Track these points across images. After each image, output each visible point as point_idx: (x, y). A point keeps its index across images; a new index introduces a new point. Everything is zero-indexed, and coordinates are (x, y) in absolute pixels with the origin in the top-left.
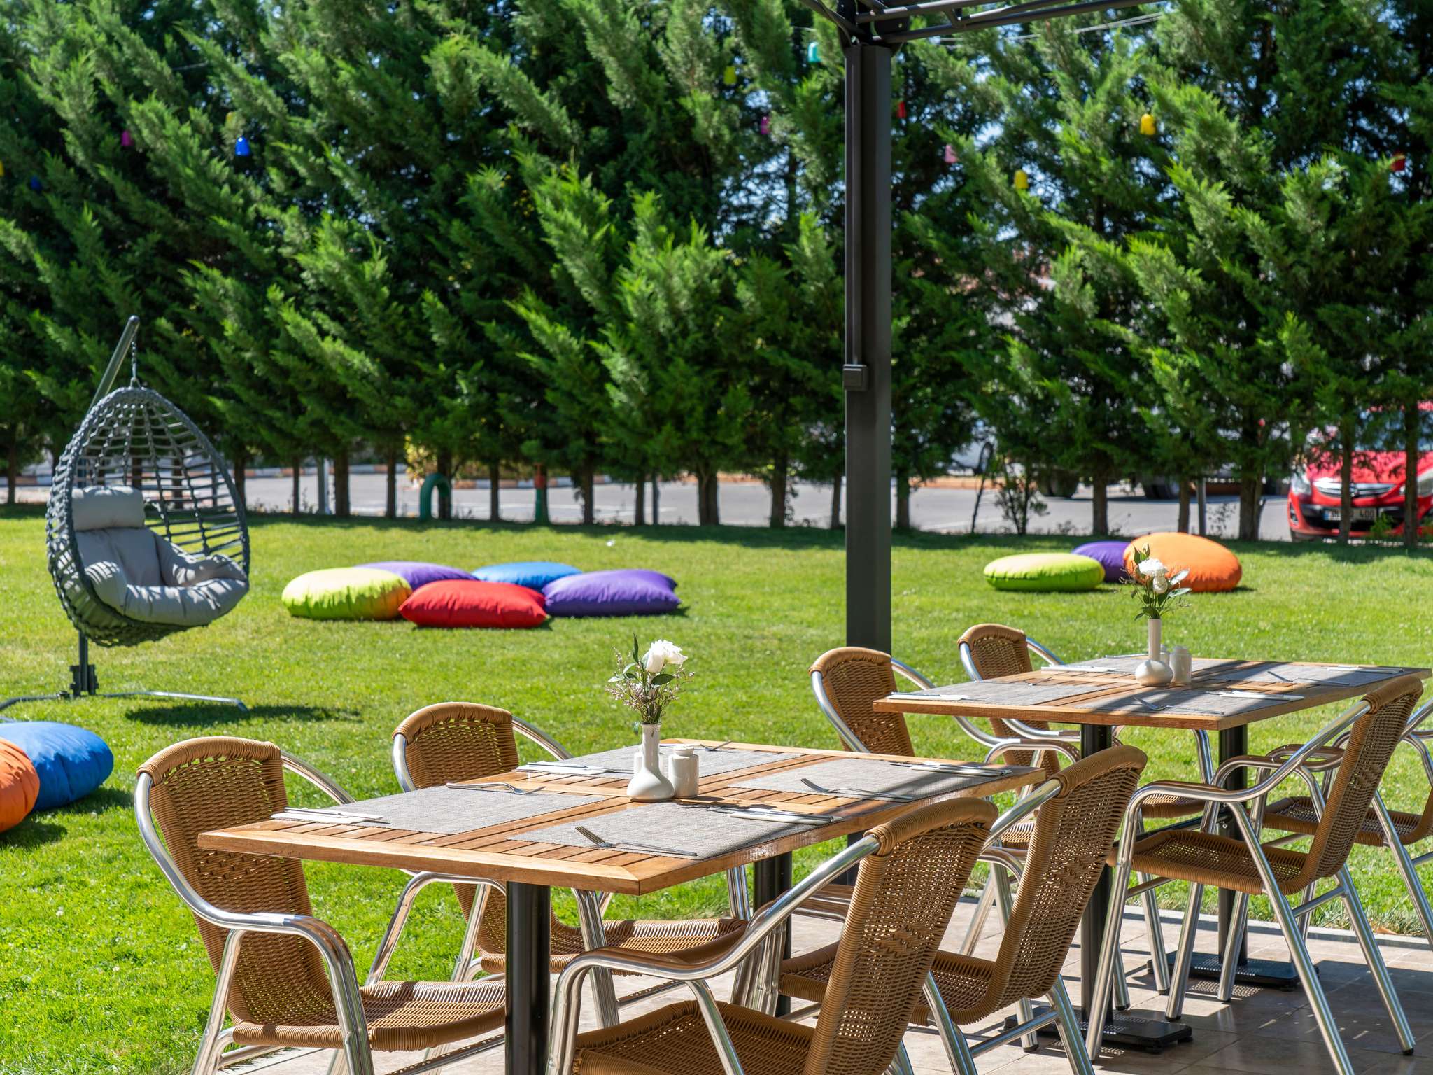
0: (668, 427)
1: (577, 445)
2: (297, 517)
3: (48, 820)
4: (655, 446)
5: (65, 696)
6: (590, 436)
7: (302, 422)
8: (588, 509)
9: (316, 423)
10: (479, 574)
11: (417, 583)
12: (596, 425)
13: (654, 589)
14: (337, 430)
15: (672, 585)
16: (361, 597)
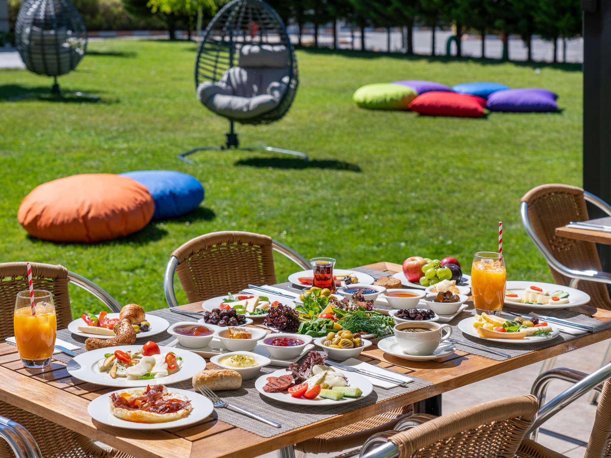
0: (568, 15)
1: (522, 23)
2: (389, 54)
3: (162, 226)
4: (561, 24)
5: (222, 148)
6: (530, 19)
7: (390, 10)
8: (530, 53)
9: (397, 10)
10: (456, 88)
11: (422, 92)
12: (532, 13)
13: (545, 100)
14: (406, 13)
15: (555, 97)
16: (392, 100)
